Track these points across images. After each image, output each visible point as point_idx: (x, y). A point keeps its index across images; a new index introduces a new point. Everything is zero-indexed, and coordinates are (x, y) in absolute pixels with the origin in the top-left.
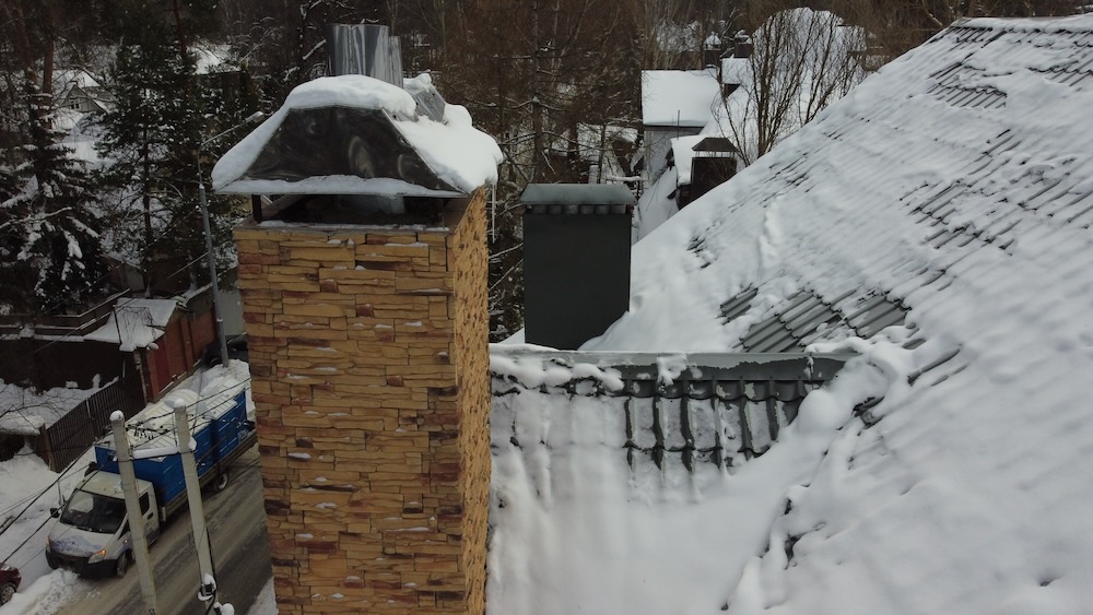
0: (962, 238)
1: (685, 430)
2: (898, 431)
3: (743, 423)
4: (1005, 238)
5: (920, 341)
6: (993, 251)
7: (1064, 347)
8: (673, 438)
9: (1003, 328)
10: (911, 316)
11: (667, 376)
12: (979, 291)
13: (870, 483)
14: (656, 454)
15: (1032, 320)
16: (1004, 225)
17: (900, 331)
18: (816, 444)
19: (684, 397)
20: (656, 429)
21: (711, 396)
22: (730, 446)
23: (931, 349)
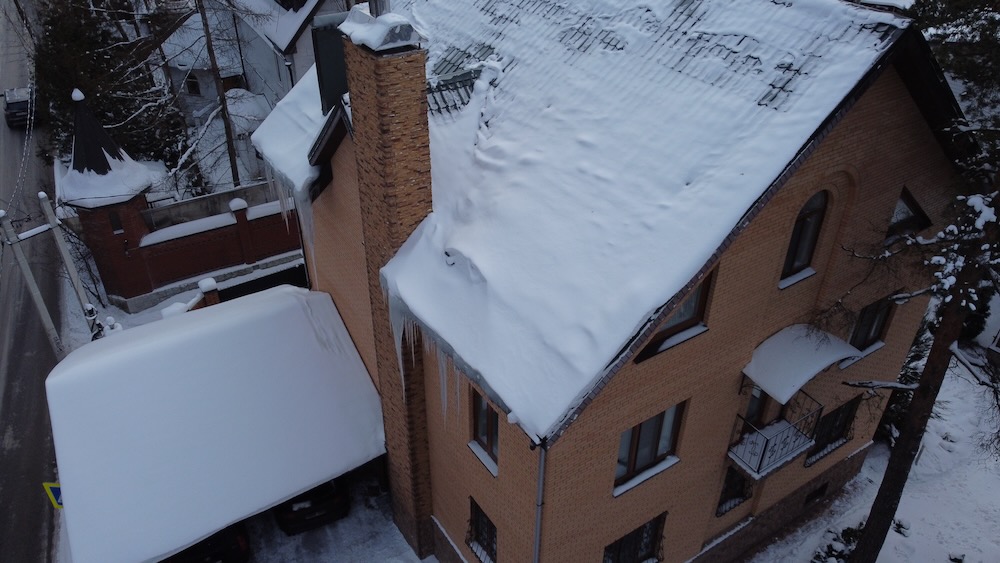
0: (502, 20)
1: (445, 102)
2: (505, 86)
3: (460, 95)
4: (516, 19)
5: (501, 59)
6: (513, 25)
7: (541, 53)
8: (442, 105)
9: (524, 50)
10: (496, 51)
11: (434, 85)
12: (514, 39)
13: (503, 101)
14: (439, 110)
15: (531, 46)
16: (514, 15)
17: (493, 56)
18: (483, 96)
19: (440, 91)
20: (436, 103)
21: (448, 89)
22: (459, 103)
23: (506, 60)
